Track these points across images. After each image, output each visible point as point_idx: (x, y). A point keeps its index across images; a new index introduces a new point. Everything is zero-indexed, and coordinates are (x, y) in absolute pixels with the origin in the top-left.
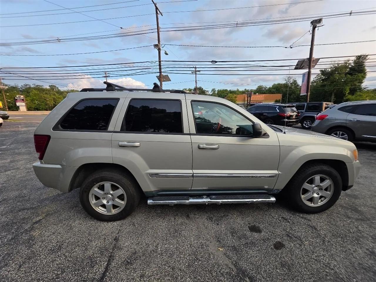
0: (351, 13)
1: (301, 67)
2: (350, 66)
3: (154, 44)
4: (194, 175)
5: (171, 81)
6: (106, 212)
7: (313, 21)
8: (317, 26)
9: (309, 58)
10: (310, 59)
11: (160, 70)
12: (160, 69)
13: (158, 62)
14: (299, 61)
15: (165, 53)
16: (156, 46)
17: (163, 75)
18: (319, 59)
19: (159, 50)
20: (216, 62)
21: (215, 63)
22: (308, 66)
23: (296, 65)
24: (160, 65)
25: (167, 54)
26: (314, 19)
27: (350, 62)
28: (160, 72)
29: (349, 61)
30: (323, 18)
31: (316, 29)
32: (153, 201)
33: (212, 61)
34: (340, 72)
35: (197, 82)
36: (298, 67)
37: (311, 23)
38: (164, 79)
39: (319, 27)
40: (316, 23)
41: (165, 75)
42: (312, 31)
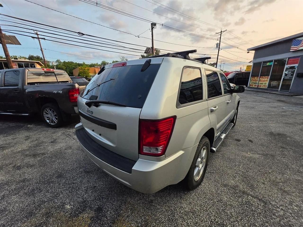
17: (5, 35)
20: (83, 34)
22: (152, 52)
26: (152, 22)
30: (157, 24)
31: (153, 29)
32: (215, 148)
33: (78, 33)
35: (43, 50)
36: (147, 51)
37: (151, 25)
38: (10, 41)
39: (154, 28)
40: (153, 25)
41: (9, 36)
42: (151, 30)
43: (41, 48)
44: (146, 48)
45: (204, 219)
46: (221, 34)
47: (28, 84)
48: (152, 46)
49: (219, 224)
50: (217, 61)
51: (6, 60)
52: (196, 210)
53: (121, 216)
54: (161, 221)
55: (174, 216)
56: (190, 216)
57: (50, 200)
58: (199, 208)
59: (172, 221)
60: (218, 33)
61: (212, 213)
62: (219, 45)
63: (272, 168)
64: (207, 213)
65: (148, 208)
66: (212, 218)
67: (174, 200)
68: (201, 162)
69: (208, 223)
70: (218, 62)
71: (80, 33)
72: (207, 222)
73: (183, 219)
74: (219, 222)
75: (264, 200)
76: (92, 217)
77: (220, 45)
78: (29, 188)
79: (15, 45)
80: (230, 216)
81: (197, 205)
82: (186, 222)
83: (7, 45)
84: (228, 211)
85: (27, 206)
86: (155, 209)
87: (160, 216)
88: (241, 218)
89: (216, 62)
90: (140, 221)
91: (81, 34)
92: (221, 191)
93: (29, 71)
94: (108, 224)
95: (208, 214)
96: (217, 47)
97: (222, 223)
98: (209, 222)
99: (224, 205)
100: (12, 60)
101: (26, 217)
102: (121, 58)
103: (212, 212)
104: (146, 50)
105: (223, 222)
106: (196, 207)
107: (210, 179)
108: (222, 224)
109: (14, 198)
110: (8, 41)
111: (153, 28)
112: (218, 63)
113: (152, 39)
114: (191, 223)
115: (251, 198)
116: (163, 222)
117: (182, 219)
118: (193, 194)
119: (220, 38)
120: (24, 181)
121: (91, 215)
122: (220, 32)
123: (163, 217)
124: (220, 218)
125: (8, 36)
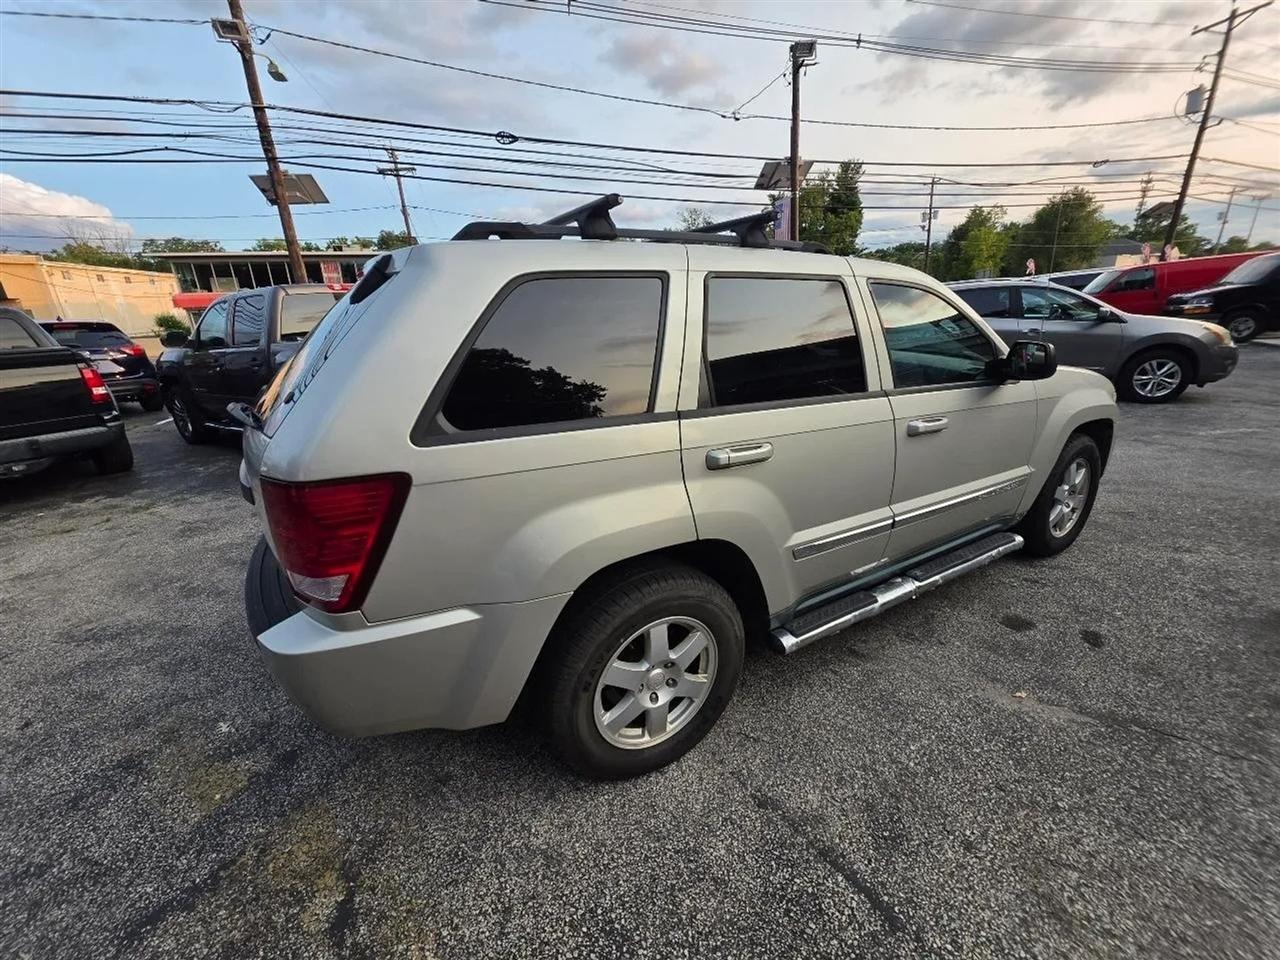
0: (859, 41)
1: (772, 182)
2: (831, 191)
3: (215, 17)
4: (897, 519)
5: (328, 202)
6: (647, 738)
7: (797, 44)
8: (806, 62)
9: (790, 158)
10: (793, 159)
11: (266, 151)
12: (267, 143)
13: (250, 112)
14: (766, 164)
15: (271, 73)
16: (229, 29)
17: (285, 174)
18: (812, 163)
19: (244, 49)
20: (515, 139)
21: (511, 142)
22: (789, 182)
23: (758, 174)
24: (263, 127)
25: (279, 77)
26: (797, 39)
27: (831, 177)
28: (272, 160)
29: (827, 174)
30: (819, 41)
31: (802, 70)
32: (796, 636)
33: (497, 135)
34: (813, 204)
35: (410, 211)
36: (765, 181)
37: (791, 51)
38: (298, 194)
39: (807, 65)
40: (802, 52)
41: (297, 176)
42: (791, 76)
43: (404, 206)
44: (765, 161)
45: (571, 892)
46: (1230, 30)
47: (285, 337)
48: (789, 155)
49: (612, 930)
50: (1183, 194)
51: (287, 253)
52: (570, 853)
53: (328, 794)
54: (428, 849)
55: (478, 849)
56: (529, 867)
57: (199, 698)
58: (581, 851)
59: (461, 861)
60: (1206, 29)
61: (618, 885)
62: (1207, 95)
63: (1091, 791)
64: (601, 877)
65: (418, 797)
66: (602, 900)
67: (518, 797)
68: (673, 680)
69: (575, 913)
70: (1191, 196)
71: (503, 137)
72: (574, 907)
73: (499, 867)
74: (619, 923)
75: (901, 912)
76: (257, 774)
77: (1211, 99)
78: (178, 654)
79: (312, 205)
80: (680, 920)
81: (589, 839)
82: (502, 880)
83: (290, 206)
84: (688, 902)
85: (144, 700)
86: (439, 805)
87: (435, 834)
88: (722, 943)
89: (1177, 197)
90: (368, 827)
91: (508, 137)
92: (725, 820)
93: (287, 294)
94: (282, 806)
95: (601, 883)
96: (1191, 110)
97: (627, 931)
98: (581, 912)
99: (692, 872)
100: (302, 253)
101: (127, 727)
102: (686, 214)
103: (621, 882)
104: (762, 175)
105: (637, 929)
106: (577, 845)
107: (721, 762)
108: (622, 936)
109: (135, 673)
110: (293, 194)
111: (801, 65)
112: (1187, 200)
113: (791, 117)
114: (512, 891)
115: (842, 885)
116: (430, 854)
117: (496, 867)
118: (606, 797)
119: (1221, 54)
120: (177, 632)
121: (256, 768)
122: (1228, 16)
123: (442, 838)
124: (632, 913)
125: (294, 177)
